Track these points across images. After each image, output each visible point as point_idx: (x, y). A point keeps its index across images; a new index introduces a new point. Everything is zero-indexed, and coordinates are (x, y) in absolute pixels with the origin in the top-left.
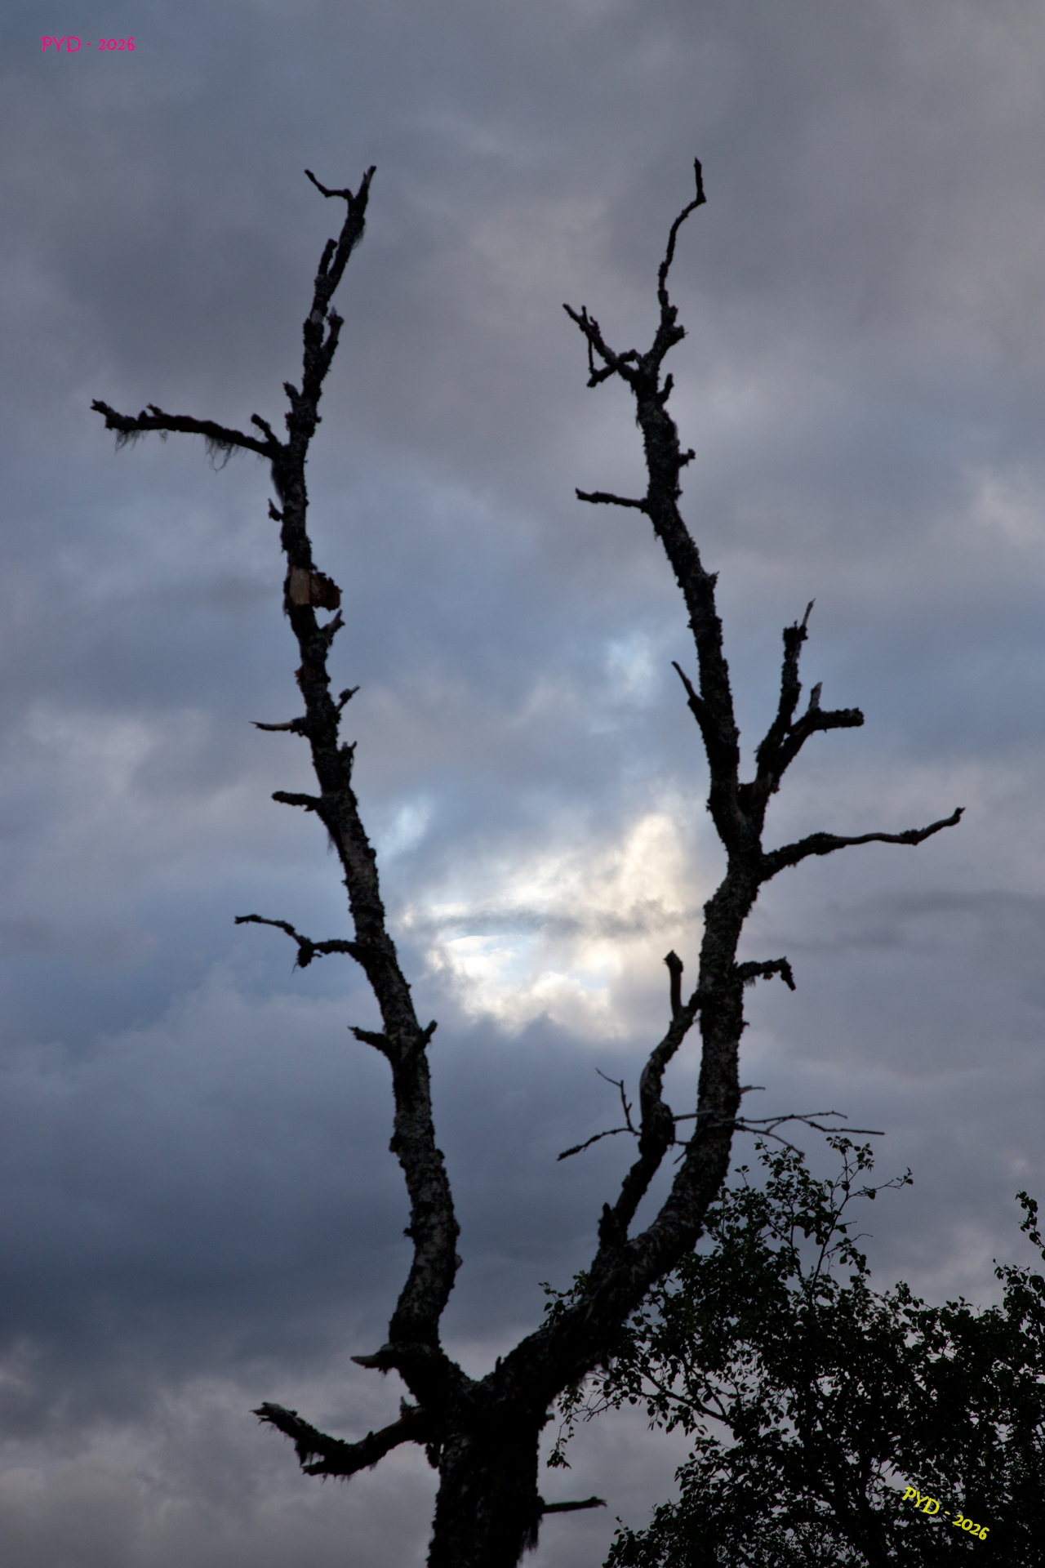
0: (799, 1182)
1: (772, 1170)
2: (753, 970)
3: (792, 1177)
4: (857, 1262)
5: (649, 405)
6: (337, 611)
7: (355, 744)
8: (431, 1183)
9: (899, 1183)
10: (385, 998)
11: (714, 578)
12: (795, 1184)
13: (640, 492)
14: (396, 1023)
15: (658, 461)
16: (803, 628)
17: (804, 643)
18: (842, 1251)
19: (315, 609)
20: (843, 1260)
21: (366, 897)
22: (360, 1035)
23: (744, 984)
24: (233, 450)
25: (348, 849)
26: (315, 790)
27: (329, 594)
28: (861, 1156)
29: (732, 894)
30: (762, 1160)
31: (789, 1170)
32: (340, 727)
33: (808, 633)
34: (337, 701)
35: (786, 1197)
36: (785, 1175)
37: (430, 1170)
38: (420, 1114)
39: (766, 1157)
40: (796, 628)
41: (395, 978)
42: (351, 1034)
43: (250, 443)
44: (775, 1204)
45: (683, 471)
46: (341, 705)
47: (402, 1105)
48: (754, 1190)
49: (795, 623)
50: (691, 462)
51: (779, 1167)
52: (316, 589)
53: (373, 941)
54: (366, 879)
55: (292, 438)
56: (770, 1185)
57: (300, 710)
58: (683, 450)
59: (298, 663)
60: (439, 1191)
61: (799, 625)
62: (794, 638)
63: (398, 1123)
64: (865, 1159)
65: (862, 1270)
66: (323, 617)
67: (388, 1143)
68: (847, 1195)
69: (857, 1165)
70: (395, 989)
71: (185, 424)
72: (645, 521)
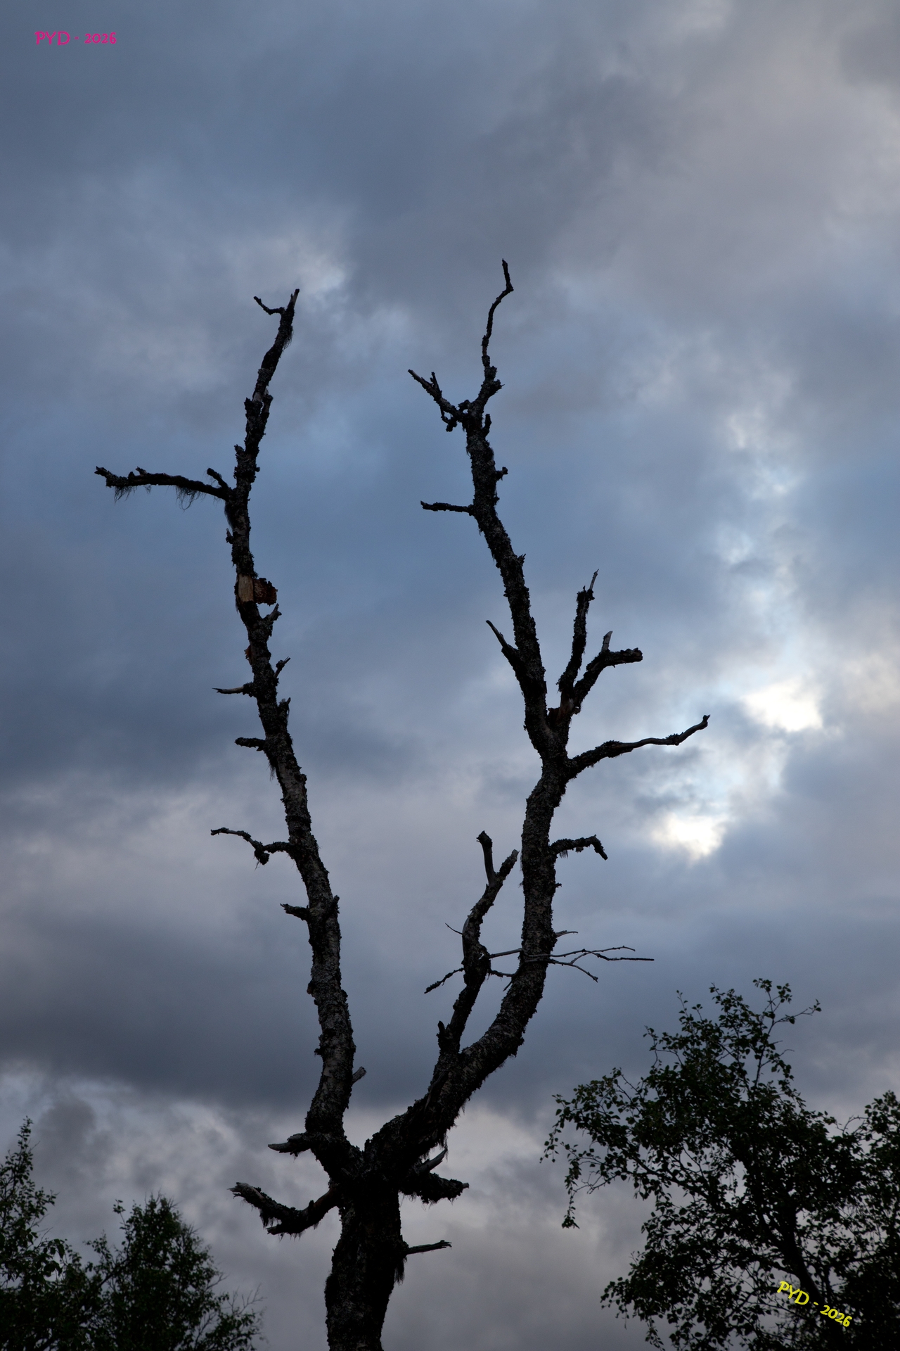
0: (742, 1015)
1: (723, 1006)
2: (565, 845)
3: (736, 1011)
4: (784, 1071)
5: (474, 437)
6: (275, 604)
7: (289, 700)
8: (334, 1015)
9: (811, 1011)
10: (309, 882)
11: (522, 559)
12: (740, 1017)
13: (468, 501)
14: (315, 900)
15: (479, 477)
16: (590, 591)
17: (591, 602)
18: (773, 1062)
19: (258, 605)
20: (774, 1069)
21: (296, 809)
22: (290, 910)
23: (558, 855)
24: (196, 495)
25: (283, 775)
26: (261, 735)
27: (269, 593)
28: (782, 994)
29: (544, 789)
30: (716, 1000)
31: (735, 1006)
32: (278, 688)
33: (594, 595)
34: (275, 669)
35: (734, 1026)
36: (732, 1010)
37: (334, 1005)
38: (329, 965)
39: (718, 998)
40: (585, 591)
41: (316, 866)
42: (283, 910)
43: (208, 490)
44: (725, 1031)
45: (499, 484)
46: (278, 672)
47: (317, 959)
48: (710, 1022)
49: (584, 588)
50: (504, 476)
51: (728, 1004)
52: (259, 590)
53: (299, 841)
54: (297, 797)
55: (238, 484)
56: (722, 1017)
57: (249, 677)
58: (498, 468)
59: (247, 644)
60: (340, 1020)
61: (587, 589)
62: (585, 598)
63: (314, 972)
64: (785, 995)
65: (787, 1076)
66: (264, 610)
67: (306, 987)
68: (773, 1022)
69: (780, 999)
70: (316, 875)
71: (162, 479)
72: (471, 522)
